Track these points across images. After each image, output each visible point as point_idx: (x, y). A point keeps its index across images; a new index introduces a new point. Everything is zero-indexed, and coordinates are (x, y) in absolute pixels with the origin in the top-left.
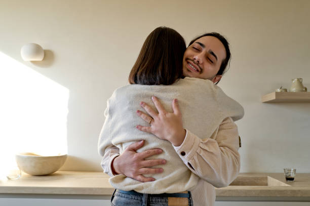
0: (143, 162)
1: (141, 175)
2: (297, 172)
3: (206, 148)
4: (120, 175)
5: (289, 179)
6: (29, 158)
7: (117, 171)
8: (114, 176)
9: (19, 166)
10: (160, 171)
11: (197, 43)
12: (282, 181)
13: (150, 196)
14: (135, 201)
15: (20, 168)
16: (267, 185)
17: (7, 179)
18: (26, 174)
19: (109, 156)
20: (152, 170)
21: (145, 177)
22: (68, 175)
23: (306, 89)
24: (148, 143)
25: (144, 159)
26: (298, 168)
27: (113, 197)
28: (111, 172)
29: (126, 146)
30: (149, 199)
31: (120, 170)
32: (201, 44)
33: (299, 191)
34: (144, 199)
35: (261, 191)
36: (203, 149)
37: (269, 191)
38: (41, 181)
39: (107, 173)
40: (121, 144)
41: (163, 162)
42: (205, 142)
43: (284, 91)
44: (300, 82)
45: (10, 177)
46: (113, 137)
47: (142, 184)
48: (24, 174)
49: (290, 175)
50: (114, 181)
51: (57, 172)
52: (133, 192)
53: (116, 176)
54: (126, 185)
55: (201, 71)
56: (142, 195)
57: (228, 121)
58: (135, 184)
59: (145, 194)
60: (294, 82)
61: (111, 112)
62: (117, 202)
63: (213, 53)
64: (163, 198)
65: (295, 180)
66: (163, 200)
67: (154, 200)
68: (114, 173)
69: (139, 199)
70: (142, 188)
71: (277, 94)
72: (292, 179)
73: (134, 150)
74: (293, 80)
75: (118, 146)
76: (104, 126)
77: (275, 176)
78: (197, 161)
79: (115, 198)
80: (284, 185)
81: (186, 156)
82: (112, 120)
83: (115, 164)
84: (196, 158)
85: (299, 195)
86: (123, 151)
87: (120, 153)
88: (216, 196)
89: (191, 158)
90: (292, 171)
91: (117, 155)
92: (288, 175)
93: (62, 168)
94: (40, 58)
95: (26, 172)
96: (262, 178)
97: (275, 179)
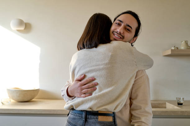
2: (184, 100)
5: (180, 104)
6: (15, 91)
9: (9, 96)
11: (118, 20)
12: (175, 105)
14: (78, 117)
15: (10, 97)
16: (165, 108)
17: (2, 104)
18: (14, 101)
22: (40, 101)
26: (185, 97)
33: (186, 111)
35: (162, 112)
37: (167, 112)
38: (25, 105)
43: (176, 49)
44: (186, 43)
45: (4, 103)
48: (12, 101)
51: (33, 100)
60: (182, 43)
63: (129, 26)
65: (183, 105)
69: (81, 116)
71: (172, 50)
72: (181, 104)
73: (80, 80)
74: (182, 42)
77: (170, 102)
79: (70, 115)
80: (176, 108)
83: (69, 90)
85: (186, 114)
90: (181, 99)
91: (70, 85)
92: (179, 101)
93: (37, 97)
94: (22, 28)
95: (14, 100)
96: (163, 104)
97: (170, 104)
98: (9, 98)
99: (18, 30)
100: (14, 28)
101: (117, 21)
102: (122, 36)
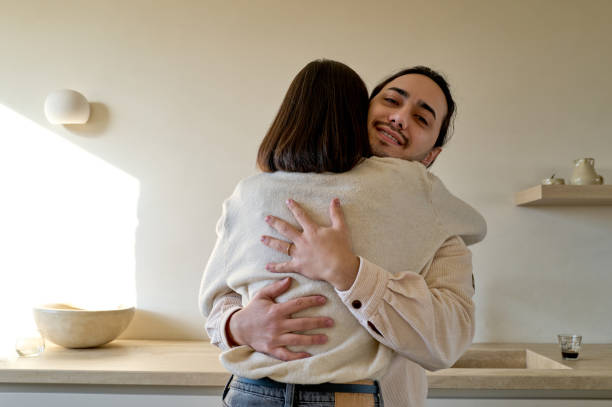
0: (288, 323)
1: (284, 347)
2: (584, 341)
3: (401, 290)
4: (243, 348)
5: (569, 355)
6: (60, 314)
7: (237, 338)
8: (231, 350)
9: (40, 331)
10: (321, 341)
11: (390, 88)
12: (554, 359)
13: (300, 389)
14: (269, 398)
15: (42, 334)
16: (524, 366)
17: (18, 356)
18: (55, 345)
19: (221, 312)
20: (306, 338)
21: (291, 351)
22: (136, 347)
23: (601, 179)
24: (298, 284)
25: (290, 316)
26: (585, 333)
27: (227, 390)
28: (224, 341)
29: (255, 289)
30: (297, 394)
31: (242, 337)
32: (400, 91)
33: (588, 378)
34: (288, 395)
35: (514, 379)
36: (395, 293)
37: (530, 378)
38: (89, 358)
39: (217, 344)
40: (245, 285)
41: (327, 323)
42: (400, 278)
43: (557, 183)
44: (589, 164)
46: (229, 273)
47: (284, 364)
48: (51, 345)
49: (571, 348)
50: (231, 359)
51: (115, 342)
52: (266, 381)
53: (234, 348)
54: (253, 368)
55: (405, 143)
56: (283, 386)
57: (454, 241)
58: (272, 364)
59: (290, 384)
60: (577, 165)
61: (229, 224)
62: (234, 401)
63: (426, 106)
64: (324, 394)
65: (579, 356)
66: (325, 398)
67: (307, 398)
68: (232, 342)
69: (278, 394)
70: (285, 372)
71: (545, 188)
72: (574, 355)
73: (272, 298)
74: (575, 162)
75: (239, 291)
76: (214, 252)
77: (541, 349)
78: (385, 317)
79: (232, 392)
80: (558, 367)
81: (363, 308)
82: (230, 240)
83: (233, 326)
84: (382, 310)
85: (588, 387)
86: (249, 299)
87: (243, 304)
88: (429, 389)
89: (374, 311)
90: (574, 340)
91: (237, 308)
92: (566, 347)
93: (125, 333)
94: (81, 120)
95: (55, 342)
96: (516, 354)
97: (540, 356)
98: (39, 336)
99: (67, 126)
100: (56, 120)
101: (388, 92)
102: (404, 136)
